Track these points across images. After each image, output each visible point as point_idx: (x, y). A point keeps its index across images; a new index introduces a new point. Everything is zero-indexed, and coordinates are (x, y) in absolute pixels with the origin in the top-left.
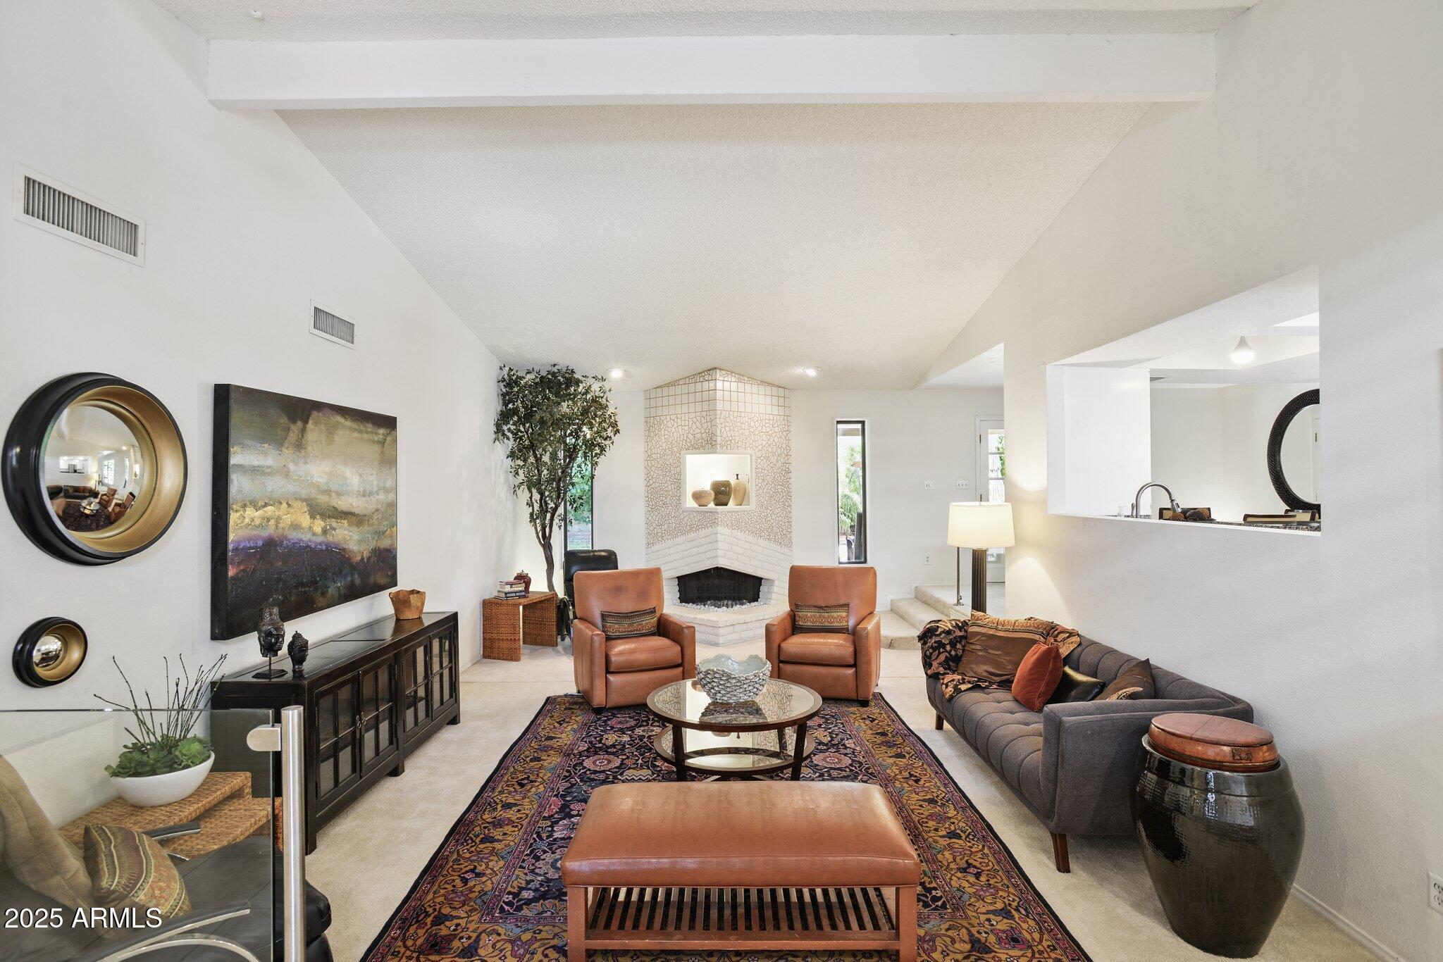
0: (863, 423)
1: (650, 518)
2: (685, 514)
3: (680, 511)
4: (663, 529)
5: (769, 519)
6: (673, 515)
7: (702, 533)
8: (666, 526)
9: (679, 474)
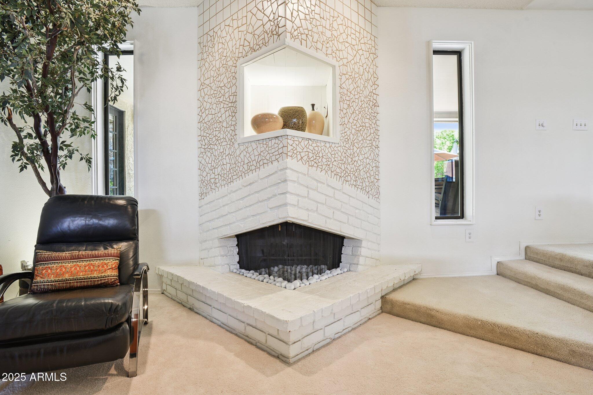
0: (459, 53)
1: (203, 162)
2: (242, 148)
3: (236, 146)
4: (216, 174)
5: (356, 159)
6: (227, 153)
7: (264, 171)
8: (219, 169)
9: (235, 94)
